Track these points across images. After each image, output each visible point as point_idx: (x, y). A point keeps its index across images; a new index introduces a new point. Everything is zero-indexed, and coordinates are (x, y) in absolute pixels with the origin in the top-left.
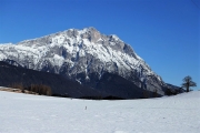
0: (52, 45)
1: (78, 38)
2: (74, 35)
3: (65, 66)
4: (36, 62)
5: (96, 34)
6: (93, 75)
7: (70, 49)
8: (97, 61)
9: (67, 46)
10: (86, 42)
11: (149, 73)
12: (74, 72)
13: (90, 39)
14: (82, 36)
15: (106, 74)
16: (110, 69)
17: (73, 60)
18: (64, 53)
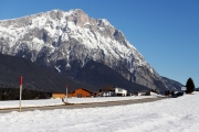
0: (32, 27)
1: (63, 20)
2: (58, 17)
3: (45, 51)
4: (11, 45)
5: (84, 17)
6: (75, 63)
7: (52, 33)
8: (82, 47)
9: (48, 29)
10: (71, 25)
11: (141, 63)
12: (54, 58)
13: (75, 22)
14: (67, 18)
15: (90, 62)
16: (95, 57)
17: (54, 44)
18: (45, 36)
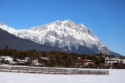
0: (48, 30)
1: (62, 26)
2: (60, 24)
3: (57, 42)
4: (40, 40)
5: (72, 23)
6: (73, 47)
7: (59, 33)
8: (74, 39)
9: (56, 31)
10: (67, 28)
11: (103, 46)
12: (63, 46)
13: (69, 26)
14: (64, 25)
15: (80, 47)
16: (82, 44)
17: (61, 38)
18: (56, 35)
